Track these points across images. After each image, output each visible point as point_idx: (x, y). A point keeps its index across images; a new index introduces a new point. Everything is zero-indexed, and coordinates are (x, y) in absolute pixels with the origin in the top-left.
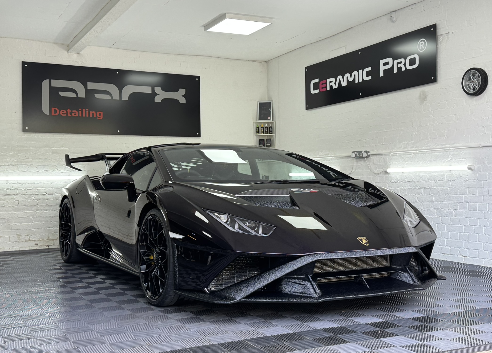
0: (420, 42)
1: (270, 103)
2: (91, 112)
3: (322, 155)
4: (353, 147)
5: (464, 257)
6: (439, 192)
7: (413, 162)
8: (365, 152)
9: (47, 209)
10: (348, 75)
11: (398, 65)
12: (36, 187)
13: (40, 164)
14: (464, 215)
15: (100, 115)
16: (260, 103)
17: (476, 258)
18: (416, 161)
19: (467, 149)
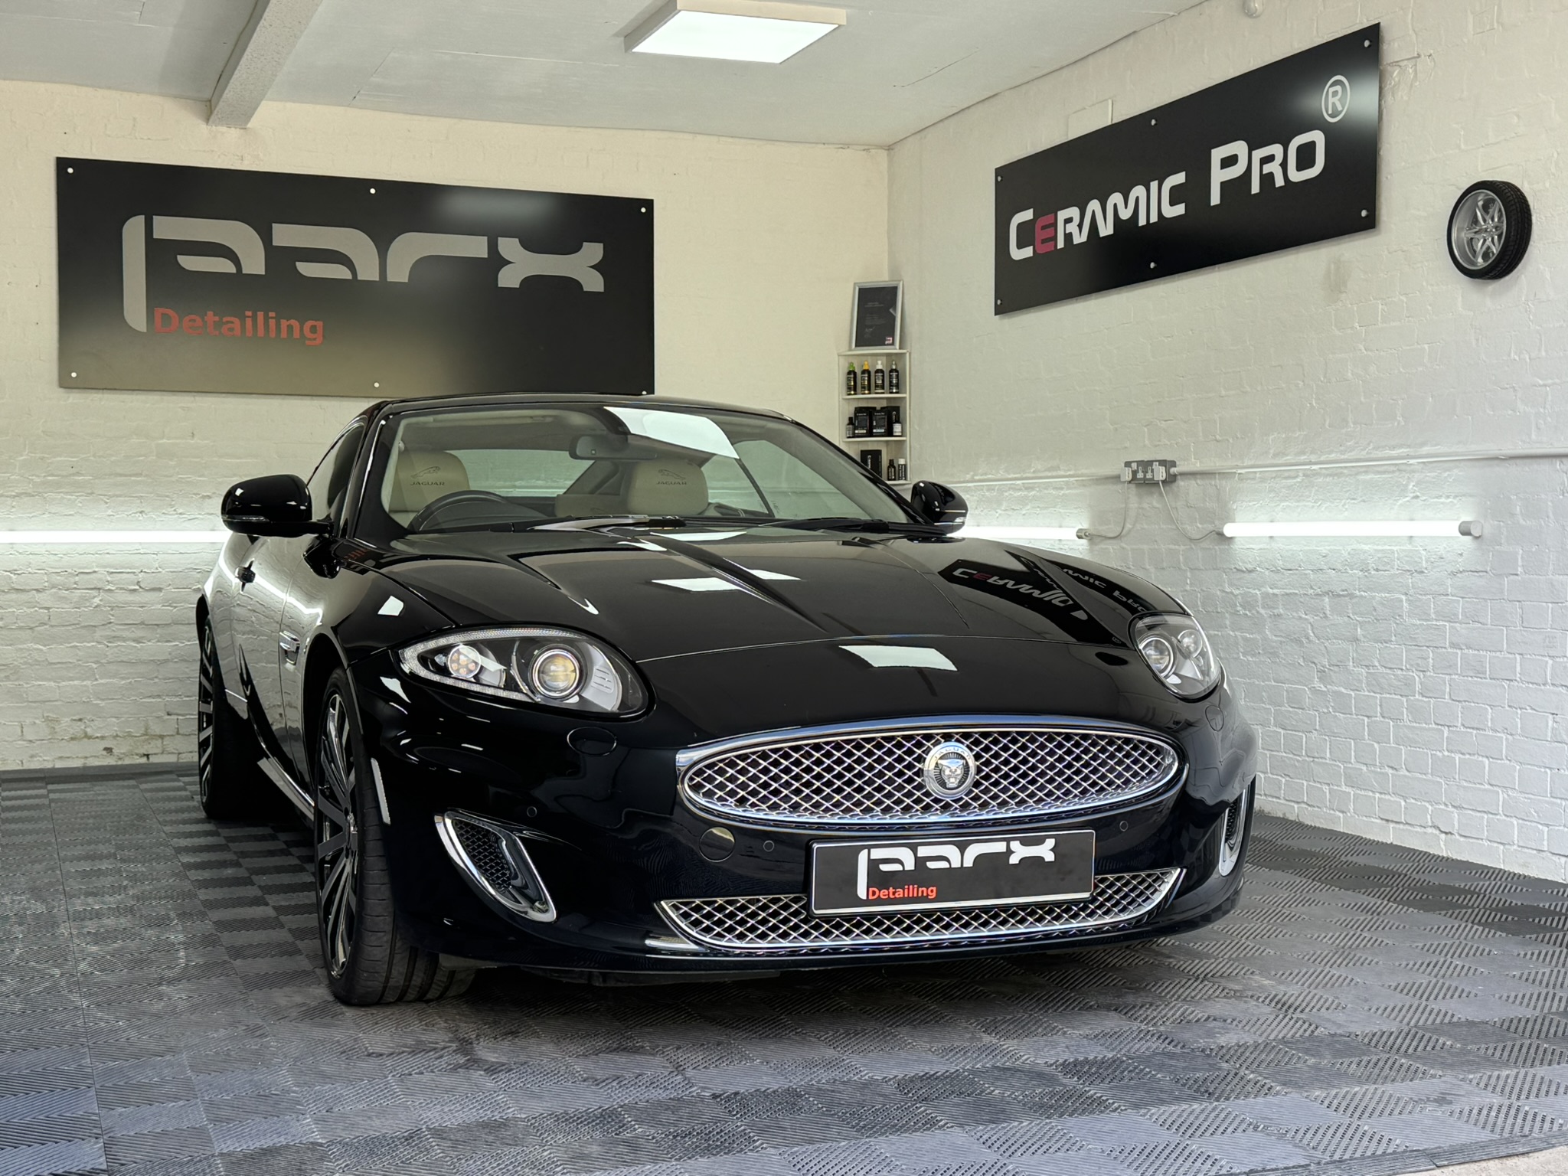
0: (1331, 86)
1: (894, 290)
2: (284, 323)
3: (1039, 471)
4: (1127, 444)
5: (1446, 833)
6: (1375, 610)
7: (1301, 504)
8: (1162, 463)
9: (142, 637)
10: (1116, 198)
11: (1265, 166)
12: (105, 567)
13: (118, 493)
14: (1448, 690)
15: (315, 332)
16: (860, 290)
17: (1480, 842)
18: (1311, 499)
19: (1462, 464)
